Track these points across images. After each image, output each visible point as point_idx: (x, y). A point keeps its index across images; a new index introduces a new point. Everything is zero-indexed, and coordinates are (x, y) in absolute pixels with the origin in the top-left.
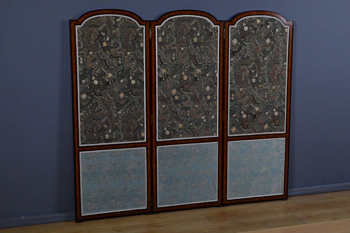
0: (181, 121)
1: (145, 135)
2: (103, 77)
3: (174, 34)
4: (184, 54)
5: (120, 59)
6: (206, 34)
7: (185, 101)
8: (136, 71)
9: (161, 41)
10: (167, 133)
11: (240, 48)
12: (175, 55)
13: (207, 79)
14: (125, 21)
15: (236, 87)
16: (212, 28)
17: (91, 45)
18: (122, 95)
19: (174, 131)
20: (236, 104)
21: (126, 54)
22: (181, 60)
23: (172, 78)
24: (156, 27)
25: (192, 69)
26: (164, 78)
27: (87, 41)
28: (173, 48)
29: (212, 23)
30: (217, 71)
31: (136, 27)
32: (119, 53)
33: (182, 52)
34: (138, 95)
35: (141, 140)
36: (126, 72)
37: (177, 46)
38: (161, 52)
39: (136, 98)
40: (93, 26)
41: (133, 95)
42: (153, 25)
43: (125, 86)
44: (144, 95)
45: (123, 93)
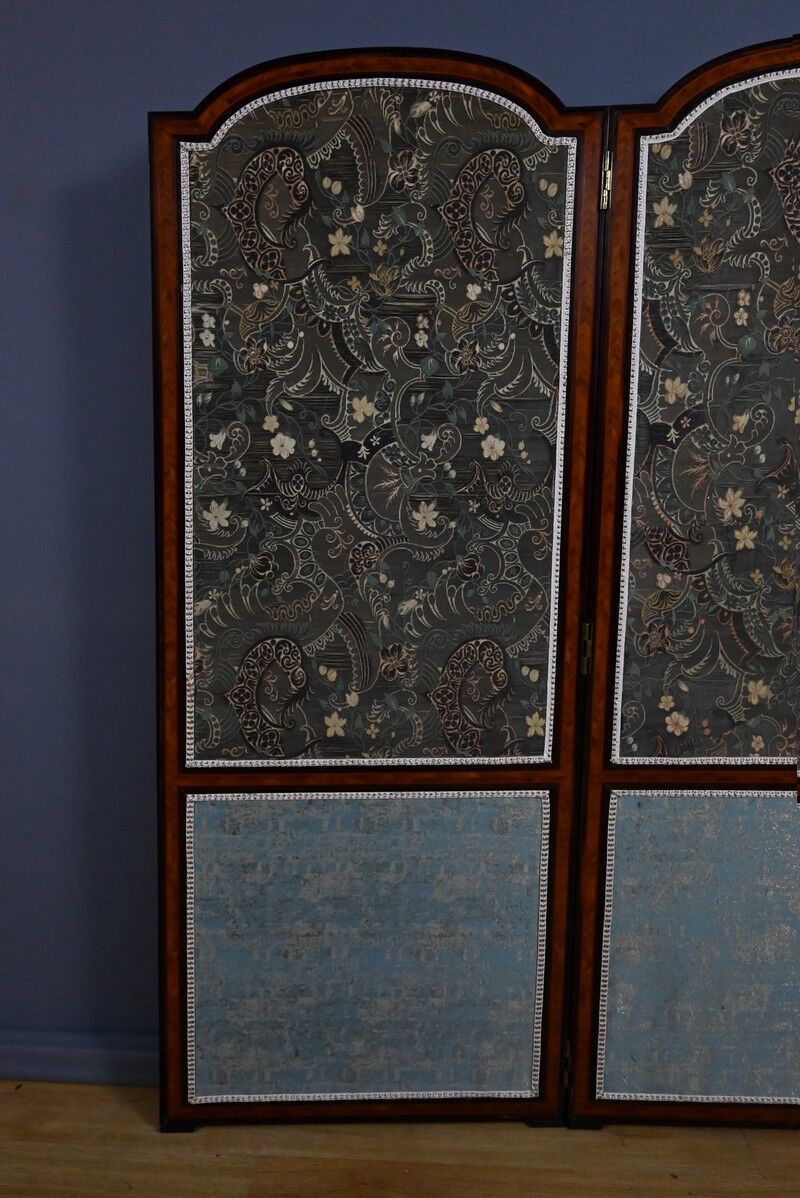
0: (766, 669)
1: (549, 727)
2: (326, 420)
3: (753, 181)
5: (423, 322)
8: (515, 391)
9: (672, 223)
10: (678, 723)
12: (753, 300)
14: (460, 112)
17: (262, 247)
18: (426, 517)
19: (720, 716)
21: (458, 298)
23: (726, 427)
24: (645, 142)
26: (678, 426)
27: (239, 228)
28: (736, 262)
31: (520, 144)
32: (417, 289)
34: (520, 519)
35: (525, 752)
36: (457, 394)
37: (765, 249)
38: (667, 284)
39: (507, 538)
40: (275, 145)
41: (491, 516)
42: (625, 133)
43: (448, 466)
44: (551, 517)
45: (432, 506)
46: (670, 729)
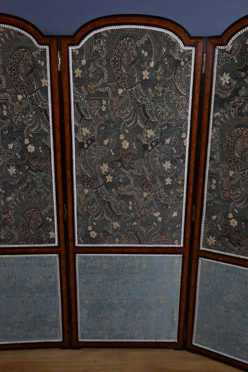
0: (118, 218)
1: (56, 235)
3: (104, 63)
4: (123, 101)
5: (5, 107)
6: (166, 63)
7: (125, 185)
8: (37, 130)
9: (80, 76)
10: (93, 234)
11: (236, 93)
12: (107, 103)
13: (167, 149)
14: (10, 35)
15: (221, 167)
16: (179, 52)
18: (12, 170)
19: (105, 232)
20: (219, 199)
21: (15, 99)
22: (117, 112)
23: (101, 144)
24: (70, 48)
25: (139, 130)
26: (87, 143)
28: (101, 90)
29: (180, 42)
30: (186, 135)
31: (31, 49)
32: (2, 96)
33: (121, 97)
34: (41, 171)
35: (50, 243)
36: (18, 131)
37: (109, 86)
38: (81, 96)
39: (38, 177)
41: (33, 170)
42: (64, 45)
43: (17, 154)
44: (51, 171)
45: (14, 167)
46: (91, 236)
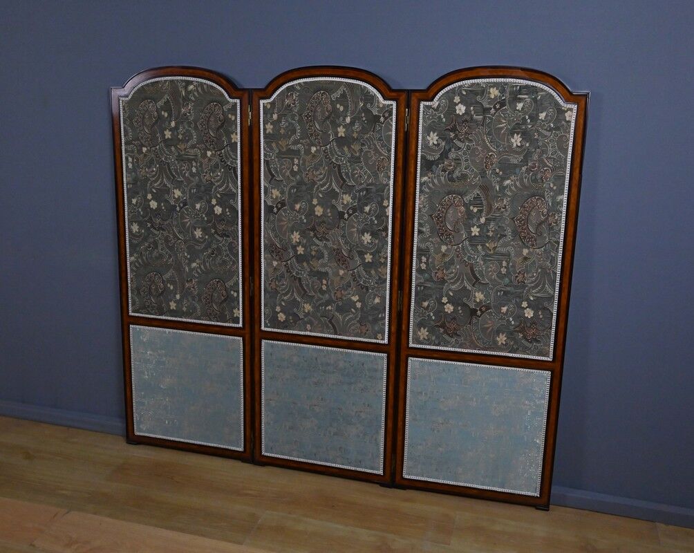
0: (310, 299)
1: (241, 314)
2: (166, 196)
3: (297, 118)
4: (317, 161)
5: (194, 164)
6: (364, 119)
7: (319, 259)
8: (224, 190)
9: (271, 132)
10: (282, 317)
11: (445, 155)
12: (299, 162)
13: (366, 219)
14: (203, 89)
15: (432, 242)
16: (378, 107)
17: (145, 134)
18: (198, 233)
19: (295, 315)
20: (430, 280)
21: (204, 156)
22: (310, 173)
23: (293, 209)
24: (262, 102)
25: (334, 195)
26: (277, 207)
27: (137, 128)
28: (294, 148)
29: (379, 96)
30: (389, 202)
31: (222, 102)
32: (192, 151)
33: (314, 156)
34: (228, 236)
35: (234, 322)
36: (206, 190)
37: (302, 143)
38: (271, 154)
39: (223, 242)
40: (147, 99)
41: (218, 235)
42: (255, 98)
43: (204, 216)
44: (238, 237)
45: (200, 230)
46: (279, 319)
